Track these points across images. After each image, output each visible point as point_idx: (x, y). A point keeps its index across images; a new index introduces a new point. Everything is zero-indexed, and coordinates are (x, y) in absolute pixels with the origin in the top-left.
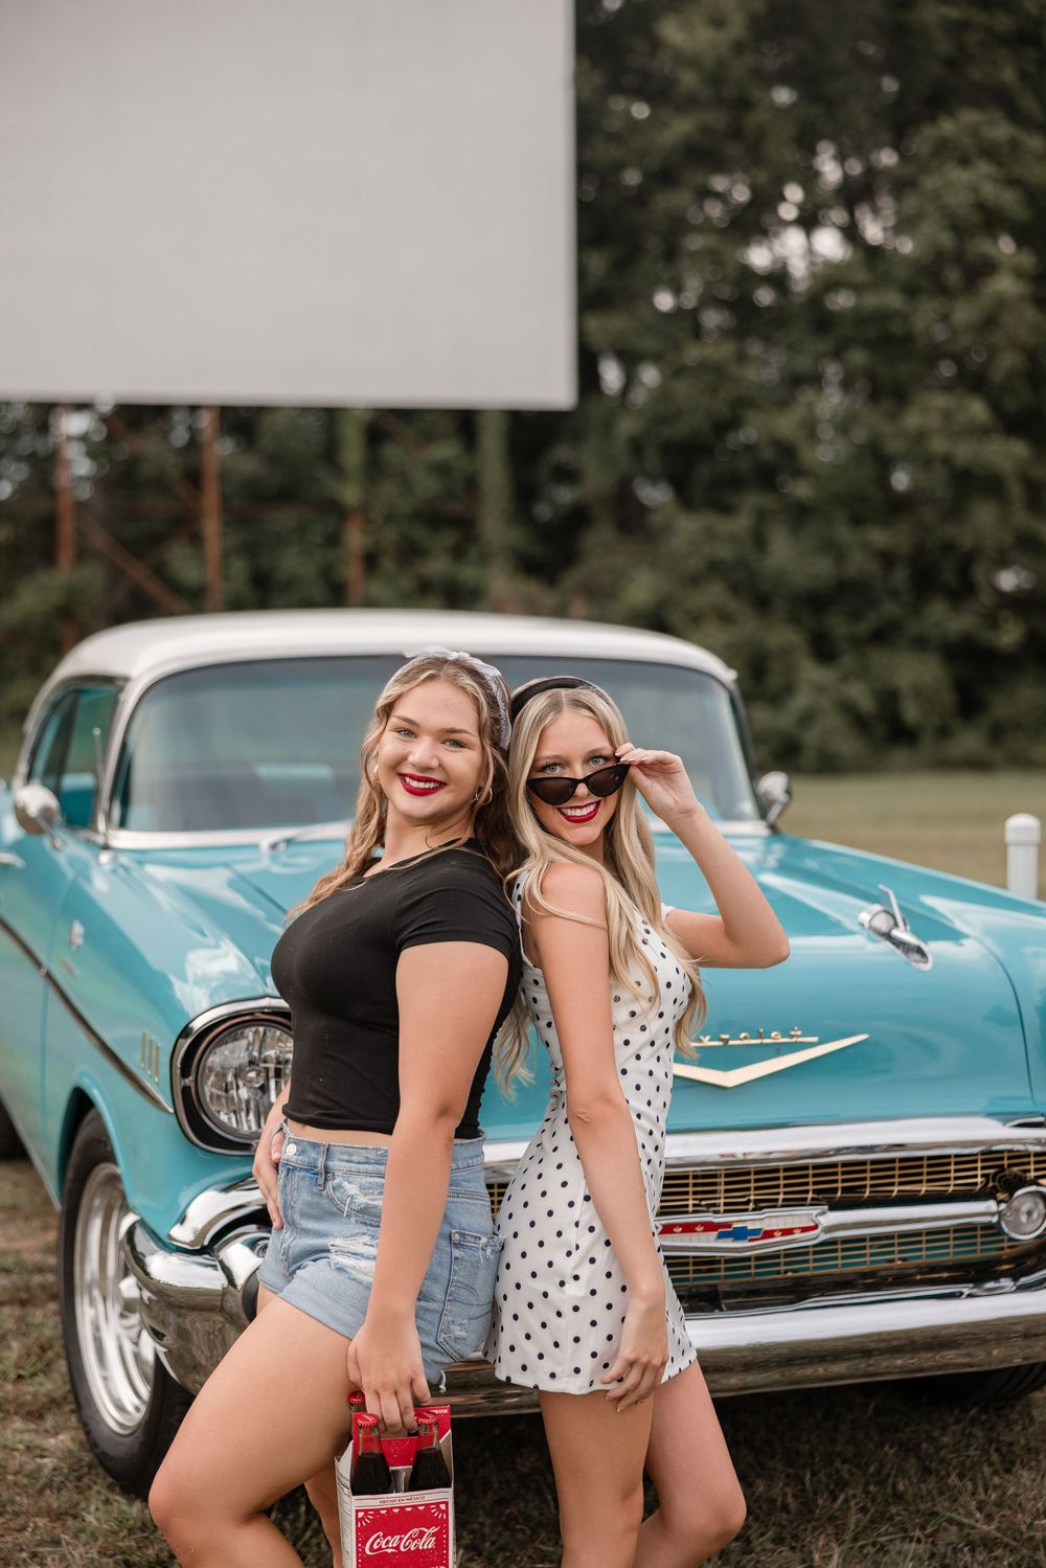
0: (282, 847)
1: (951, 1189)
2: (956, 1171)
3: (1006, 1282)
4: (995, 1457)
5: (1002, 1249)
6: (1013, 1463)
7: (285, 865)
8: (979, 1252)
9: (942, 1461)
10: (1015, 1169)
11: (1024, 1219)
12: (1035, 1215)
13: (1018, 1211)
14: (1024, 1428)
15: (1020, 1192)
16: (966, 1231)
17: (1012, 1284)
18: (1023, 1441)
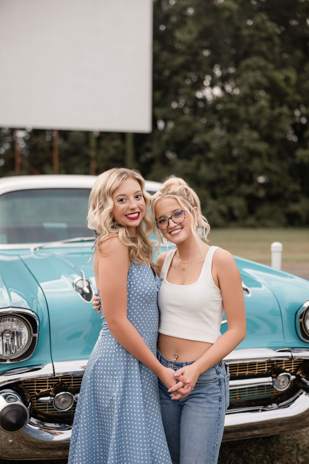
0: (38, 250)
1: (256, 373)
2: (258, 366)
3: (275, 405)
4: (268, 457)
5: (273, 393)
6: (274, 459)
7: (39, 256)
8: (266, 394)
9: (250, 459)
10: (278, 365)
11: (281, 384)
12: (285, 383)
13: (279, 381)
14: (277, 446)
15: (281, 375)
16: (261, 387)
17: (276, 406)
18: (277, 451)
